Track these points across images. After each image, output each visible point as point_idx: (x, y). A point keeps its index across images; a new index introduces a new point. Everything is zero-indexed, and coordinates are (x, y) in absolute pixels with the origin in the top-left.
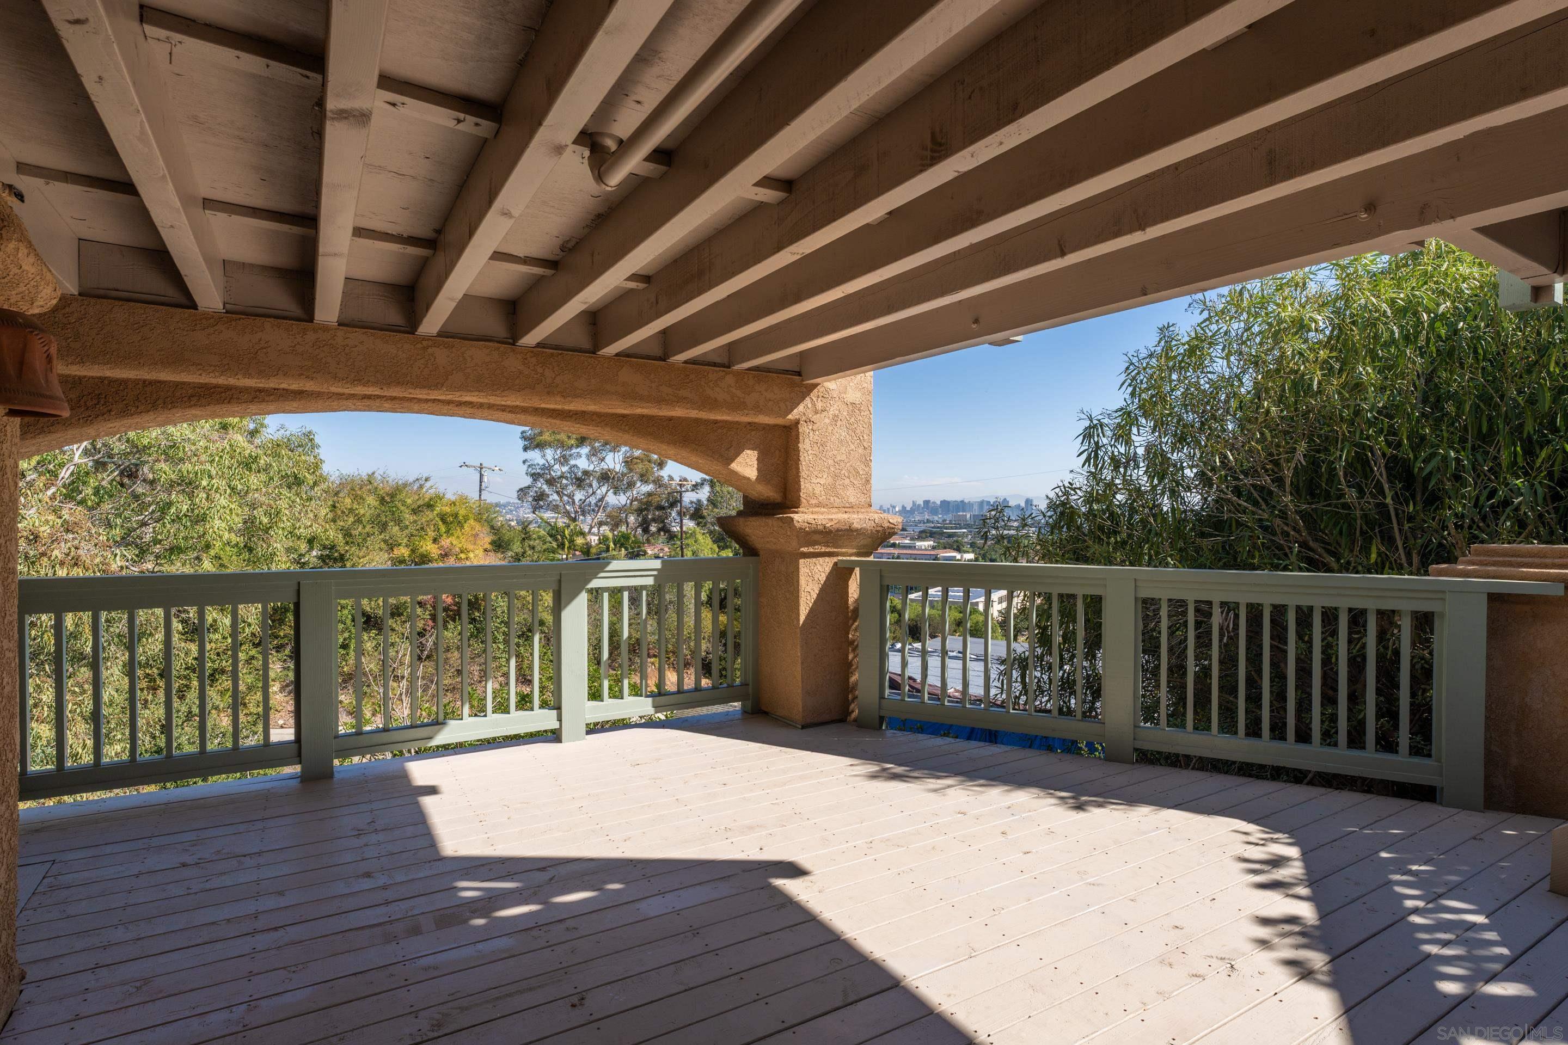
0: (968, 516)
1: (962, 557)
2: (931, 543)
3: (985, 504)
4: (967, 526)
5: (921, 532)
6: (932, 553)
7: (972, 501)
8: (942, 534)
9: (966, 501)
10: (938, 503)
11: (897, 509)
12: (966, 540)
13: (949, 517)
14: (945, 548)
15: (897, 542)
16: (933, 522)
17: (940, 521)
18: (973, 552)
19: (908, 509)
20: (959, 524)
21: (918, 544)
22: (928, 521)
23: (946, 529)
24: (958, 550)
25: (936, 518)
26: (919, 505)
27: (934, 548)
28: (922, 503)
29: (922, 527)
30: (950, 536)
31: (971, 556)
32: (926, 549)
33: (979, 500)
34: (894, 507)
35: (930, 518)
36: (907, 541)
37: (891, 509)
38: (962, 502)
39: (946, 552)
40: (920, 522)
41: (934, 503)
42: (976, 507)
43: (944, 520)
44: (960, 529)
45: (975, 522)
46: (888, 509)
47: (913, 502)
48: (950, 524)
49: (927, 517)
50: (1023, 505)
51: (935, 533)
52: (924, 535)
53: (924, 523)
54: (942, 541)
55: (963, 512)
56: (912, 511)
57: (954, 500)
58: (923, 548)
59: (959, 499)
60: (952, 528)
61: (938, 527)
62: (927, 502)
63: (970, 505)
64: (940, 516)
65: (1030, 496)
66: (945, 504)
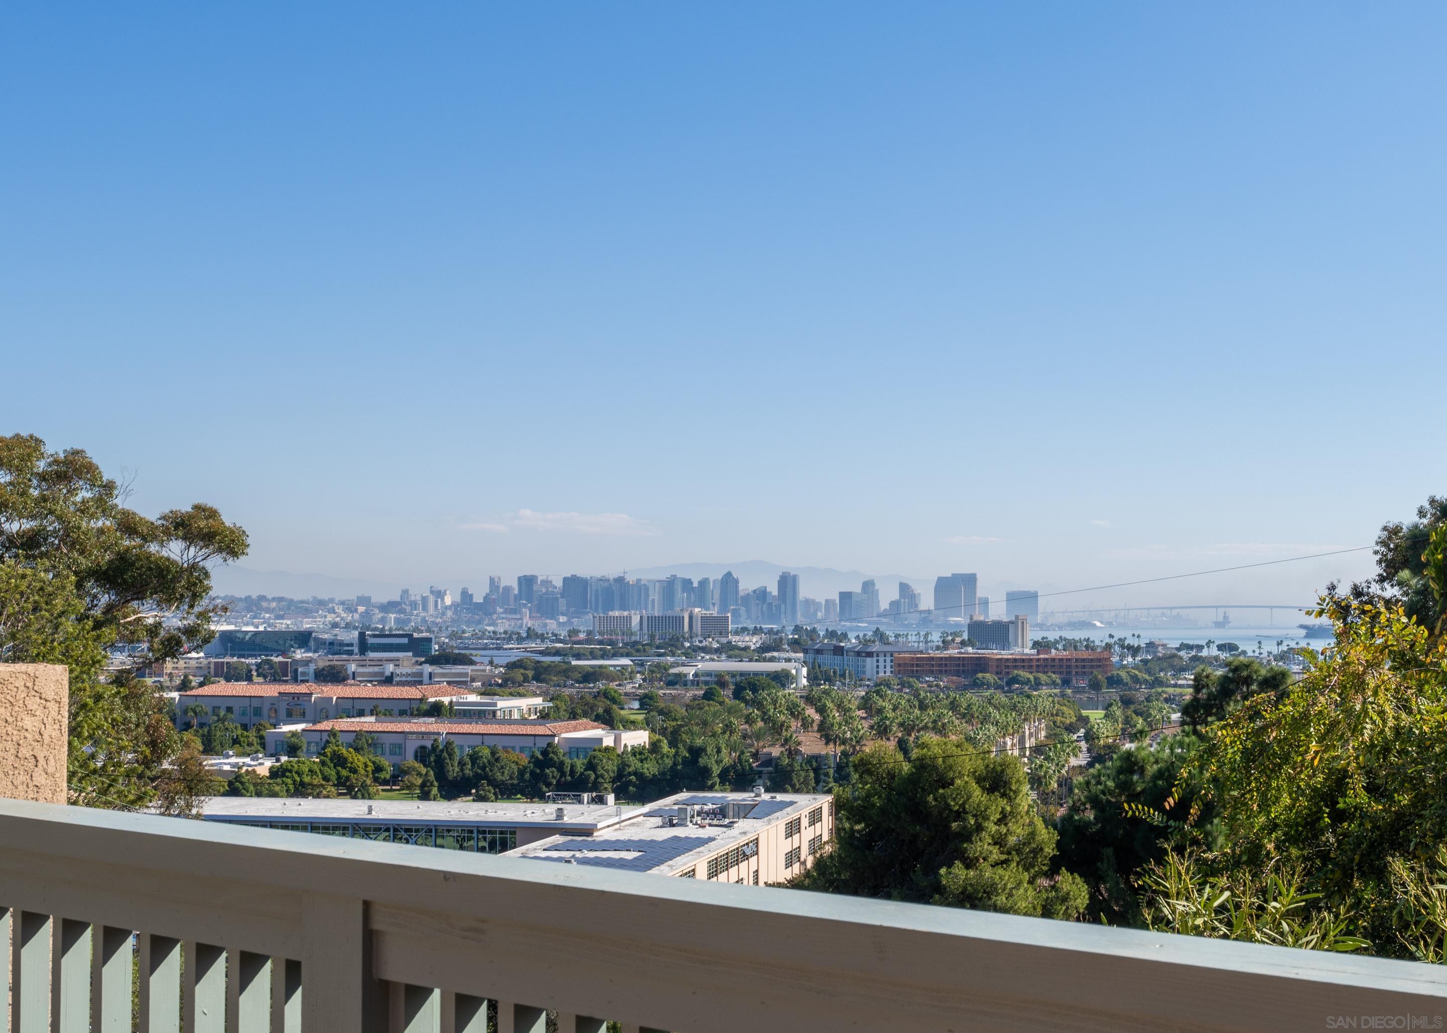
0: (636, 620)
1: (617, 740)
2: (538, 701)
3: (678, 588)
4: (633, 648)
5: (511, 666)
6: (540, 730)
7: (645, 577)
8: (567, 672)
9: (631, 579)
10: (559, 583)
11: (448, 601)
12: (629, 688)
13: (584, 624)
14: (573, 716)
15: (446, 700)
16: (543, 638)
17: (563, 634)
18: (648, 724)
19: (478, 599)
20: (612, 643)
21: (503, 704)
22: (531, 634)
23: (578, 656)
24: (608, 720)
25: (552, 625)
26: (507, 589)
27: (544, 716)
28: (515, 585)
29: (514, 652)
30: (589, 676)
31: (638, 738)
32: (523, 721)
33: (663, 577)
34: (440, 595)
35: (536, 625)
36: (473, 698)
37: (432, 599)
38: (620, 580)
39: (575, 729)
40: (509, 637)
41: (547, 583)
42: (655, 595)
43: (573, 632)
44: (615, 655)
45: (652, 637)
46: (425, 599)
47: (492, 580)
48: (588, 641)
49: (528, 622)
50: (774, 590)
51: (548, 669)
52: (518, 674)
53: (520, 640)
54: (567, 691)
55: (623, 608)
56: (486, 608)
57: (598, 575)
58: (516, 716)
59: (612, 573)
60: (593, 655)
61: (557, 652)
62: (527, 582)
63: (641, 589)
64: (562, 619)
65: (791, 565)
66: (575, 584)
